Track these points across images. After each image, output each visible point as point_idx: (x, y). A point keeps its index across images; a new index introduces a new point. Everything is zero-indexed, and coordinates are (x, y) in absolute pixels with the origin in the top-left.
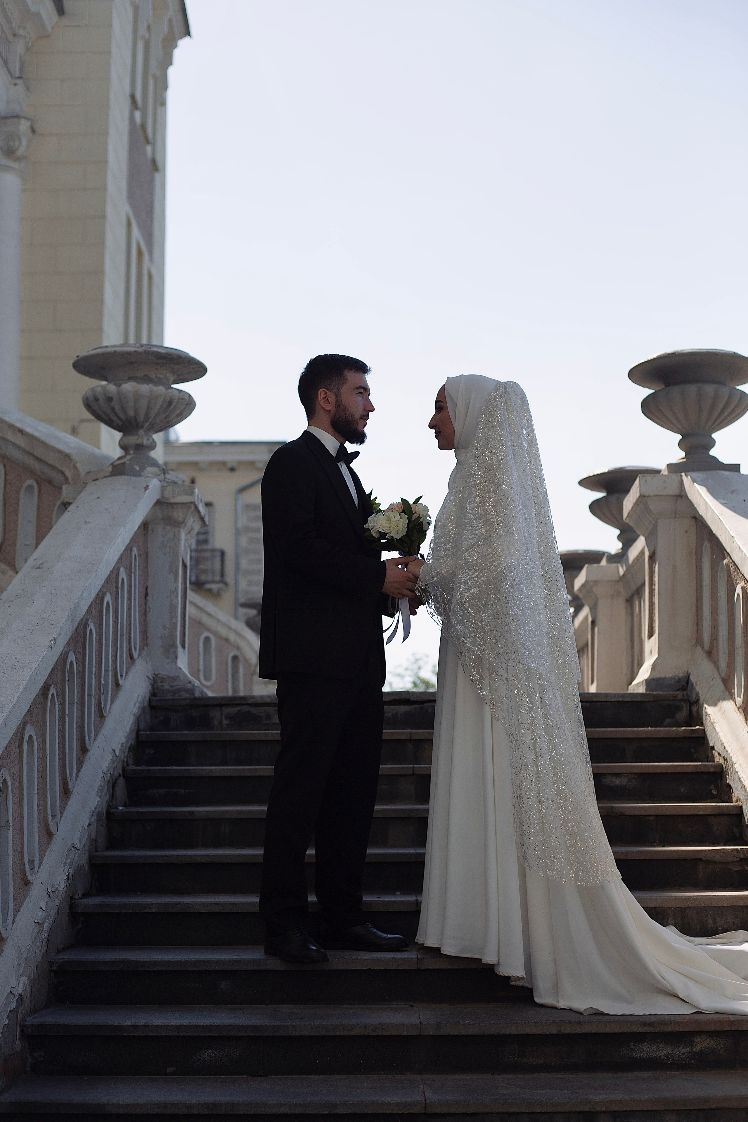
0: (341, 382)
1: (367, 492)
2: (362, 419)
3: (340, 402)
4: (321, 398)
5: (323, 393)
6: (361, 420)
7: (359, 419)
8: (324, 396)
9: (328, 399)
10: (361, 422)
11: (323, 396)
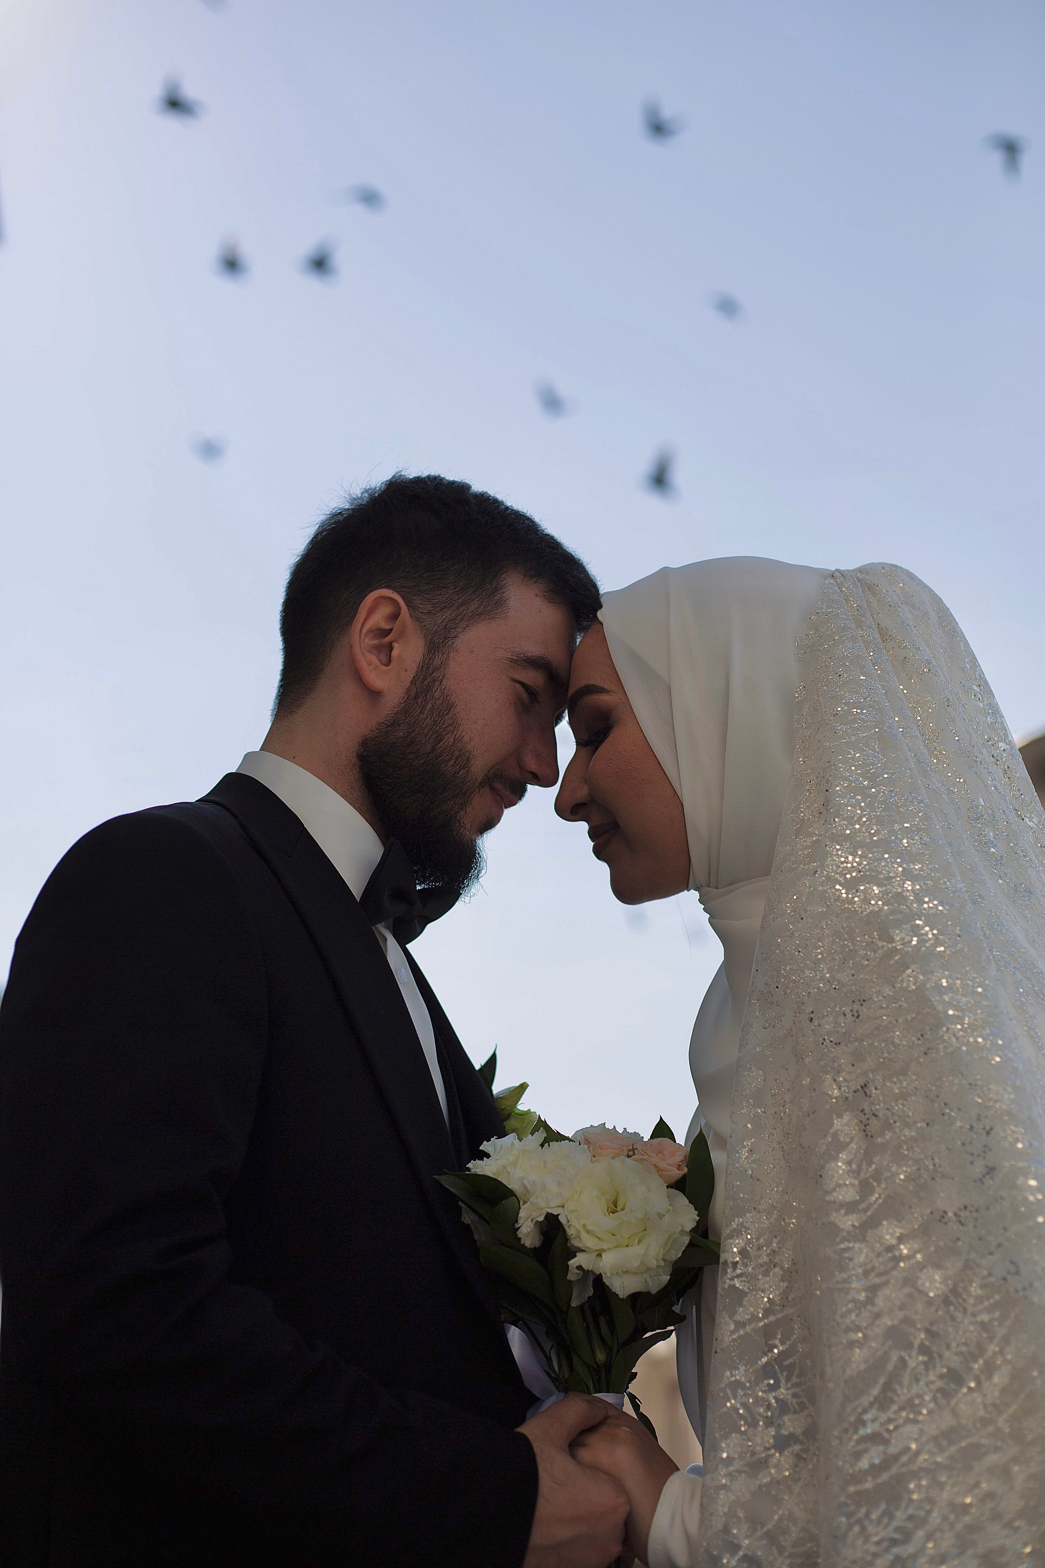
0: (474, 605)
1: (478, 1061)
2: (493, 789)
3: (434, 681)
4: (371, 623)
5: (385, 610)
6: (487, 790)
7: (482, 785)
8: (385, 626)
9: (395, 645)
10: (480, 803)
11: (378, 619)
